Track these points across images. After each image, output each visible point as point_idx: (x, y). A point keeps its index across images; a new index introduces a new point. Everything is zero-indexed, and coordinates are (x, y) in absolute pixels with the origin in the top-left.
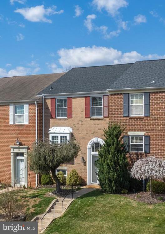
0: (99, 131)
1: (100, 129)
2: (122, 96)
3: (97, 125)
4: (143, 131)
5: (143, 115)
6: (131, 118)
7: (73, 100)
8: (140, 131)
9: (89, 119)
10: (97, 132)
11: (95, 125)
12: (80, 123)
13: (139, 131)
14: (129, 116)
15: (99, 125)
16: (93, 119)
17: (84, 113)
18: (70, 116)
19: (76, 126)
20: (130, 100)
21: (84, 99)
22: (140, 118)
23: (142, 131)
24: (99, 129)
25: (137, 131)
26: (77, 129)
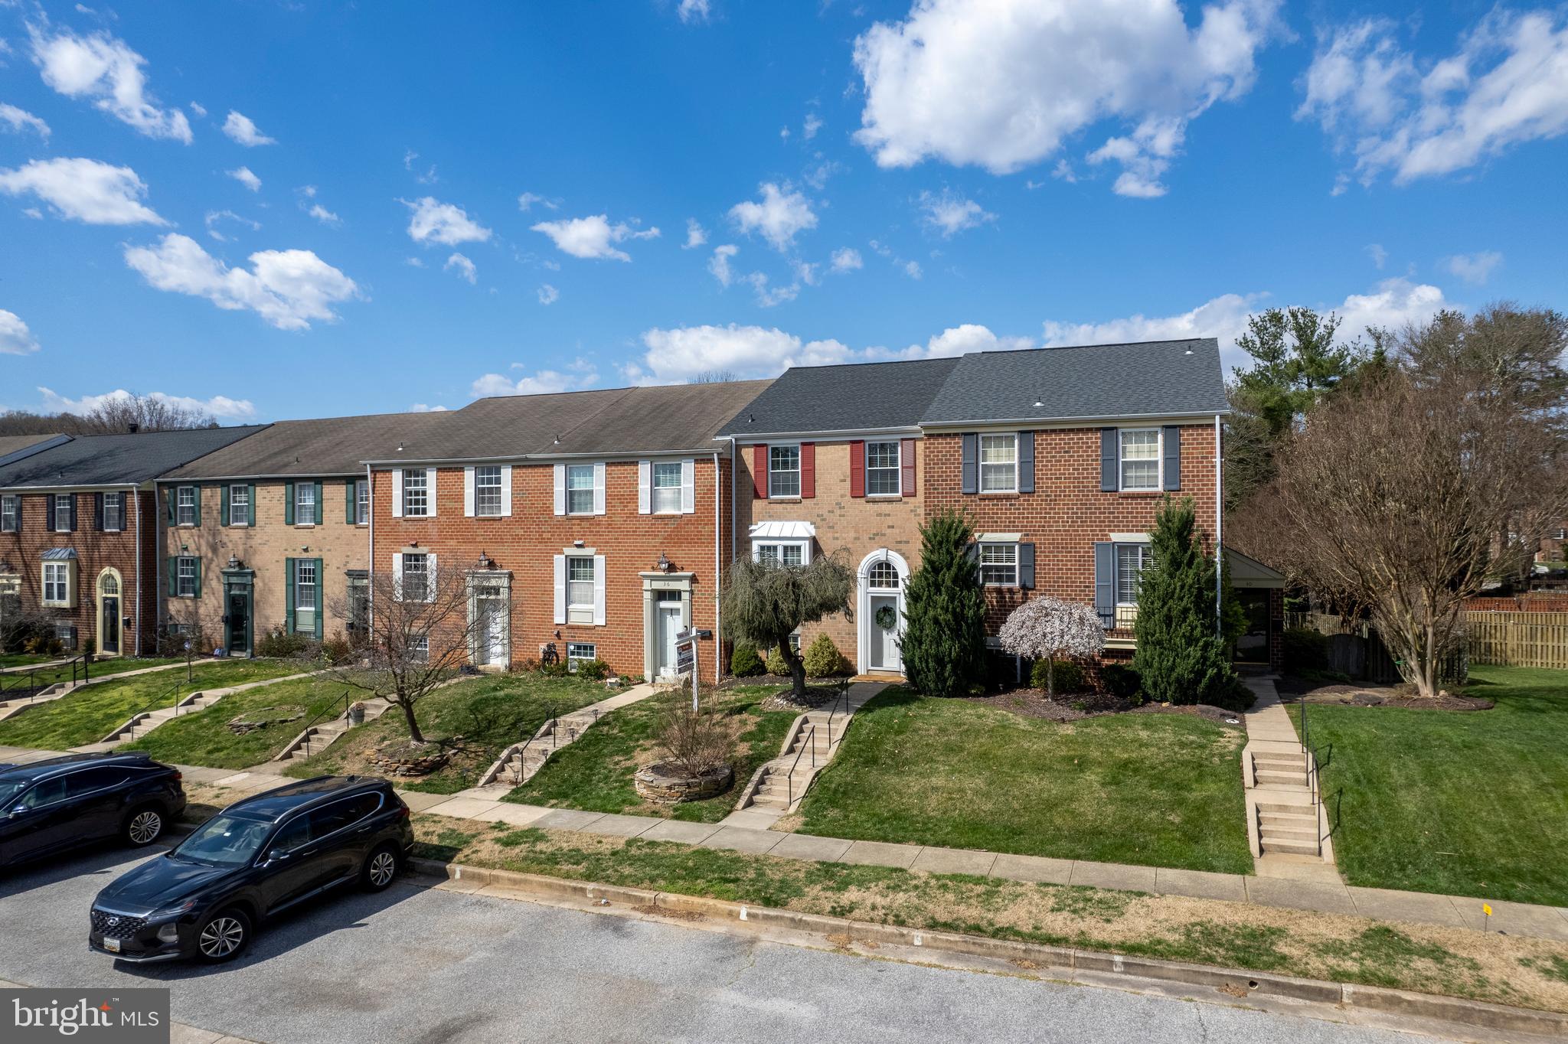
0: (889, 531)
1: (893, 527)
2: (960, 441)
3: (885, 515)
4: (1017, 531)
5: (1016, 491)
6: (984, 498)
7: (818, 449)
8: (1009, 531)
9: (863, 500)
10: (884, 535)
11: (879, 515)
12: (838, 512)
13: (1005, 531)
14: (977, 493)
15: (889, 515)
16: (874, 501)
17: (848, 484)
18: (810, 493)
19: (824, 520)
20: (981, 449)
21: (848, 447)
22: (1008, 498)
23: (1013, 531)
24: (889, 527)
25: (1001, 531)
26: (830, 527)
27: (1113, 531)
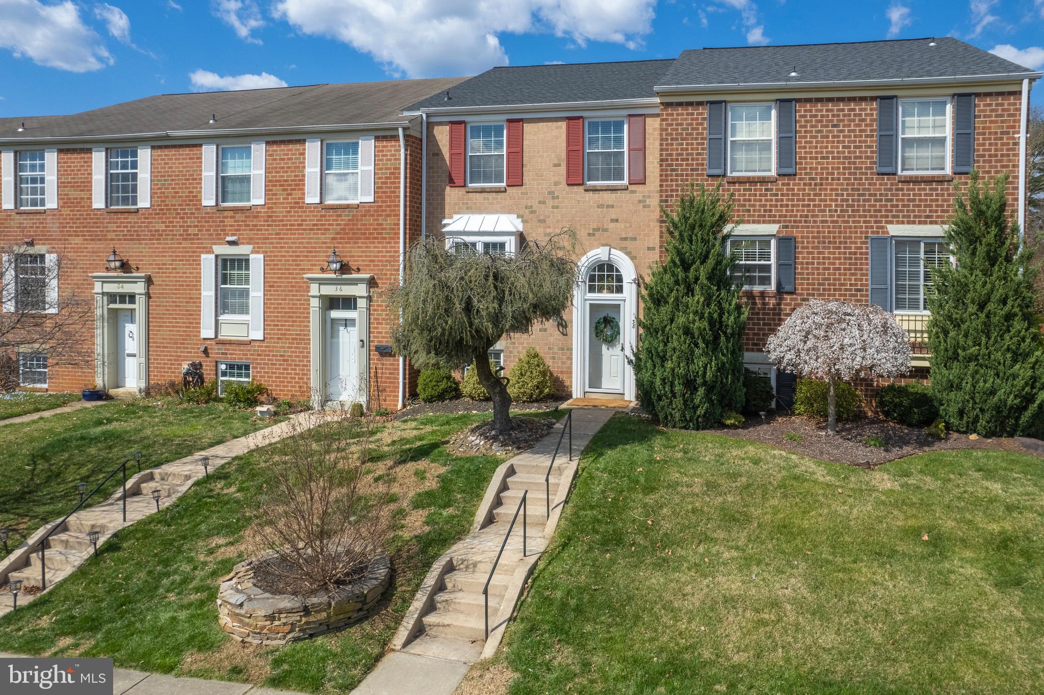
0: (612, 225)
1: (617, 221)
2: (704, 112)
3: (608, 206)
4: (774, 222)
5: (773, 173)
6: (733, 182)
7: (527, 127)
8: (764, 222)
9: (581, 189)
10: (606, 230)
11: (600, 206)
12: (550, 203)
13: (759, 222)
14: (724, 176)
15: (612, 207)
16: (595, 190)
17: (563, 169)
18: (516, 179)
19: (532, 212)
20: (729, 122)
21: (563, 125)
22: (763, 181)
23: (769, 222)
24: (612, 221)
25: (754, 222)
26: (540, 221)
27: (891, 222)
